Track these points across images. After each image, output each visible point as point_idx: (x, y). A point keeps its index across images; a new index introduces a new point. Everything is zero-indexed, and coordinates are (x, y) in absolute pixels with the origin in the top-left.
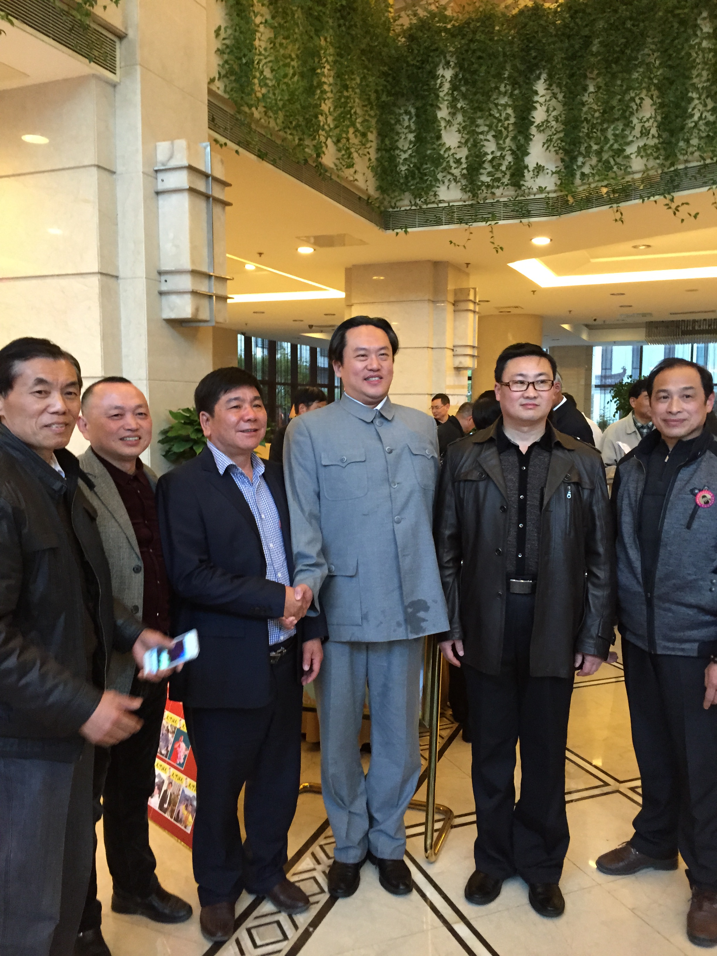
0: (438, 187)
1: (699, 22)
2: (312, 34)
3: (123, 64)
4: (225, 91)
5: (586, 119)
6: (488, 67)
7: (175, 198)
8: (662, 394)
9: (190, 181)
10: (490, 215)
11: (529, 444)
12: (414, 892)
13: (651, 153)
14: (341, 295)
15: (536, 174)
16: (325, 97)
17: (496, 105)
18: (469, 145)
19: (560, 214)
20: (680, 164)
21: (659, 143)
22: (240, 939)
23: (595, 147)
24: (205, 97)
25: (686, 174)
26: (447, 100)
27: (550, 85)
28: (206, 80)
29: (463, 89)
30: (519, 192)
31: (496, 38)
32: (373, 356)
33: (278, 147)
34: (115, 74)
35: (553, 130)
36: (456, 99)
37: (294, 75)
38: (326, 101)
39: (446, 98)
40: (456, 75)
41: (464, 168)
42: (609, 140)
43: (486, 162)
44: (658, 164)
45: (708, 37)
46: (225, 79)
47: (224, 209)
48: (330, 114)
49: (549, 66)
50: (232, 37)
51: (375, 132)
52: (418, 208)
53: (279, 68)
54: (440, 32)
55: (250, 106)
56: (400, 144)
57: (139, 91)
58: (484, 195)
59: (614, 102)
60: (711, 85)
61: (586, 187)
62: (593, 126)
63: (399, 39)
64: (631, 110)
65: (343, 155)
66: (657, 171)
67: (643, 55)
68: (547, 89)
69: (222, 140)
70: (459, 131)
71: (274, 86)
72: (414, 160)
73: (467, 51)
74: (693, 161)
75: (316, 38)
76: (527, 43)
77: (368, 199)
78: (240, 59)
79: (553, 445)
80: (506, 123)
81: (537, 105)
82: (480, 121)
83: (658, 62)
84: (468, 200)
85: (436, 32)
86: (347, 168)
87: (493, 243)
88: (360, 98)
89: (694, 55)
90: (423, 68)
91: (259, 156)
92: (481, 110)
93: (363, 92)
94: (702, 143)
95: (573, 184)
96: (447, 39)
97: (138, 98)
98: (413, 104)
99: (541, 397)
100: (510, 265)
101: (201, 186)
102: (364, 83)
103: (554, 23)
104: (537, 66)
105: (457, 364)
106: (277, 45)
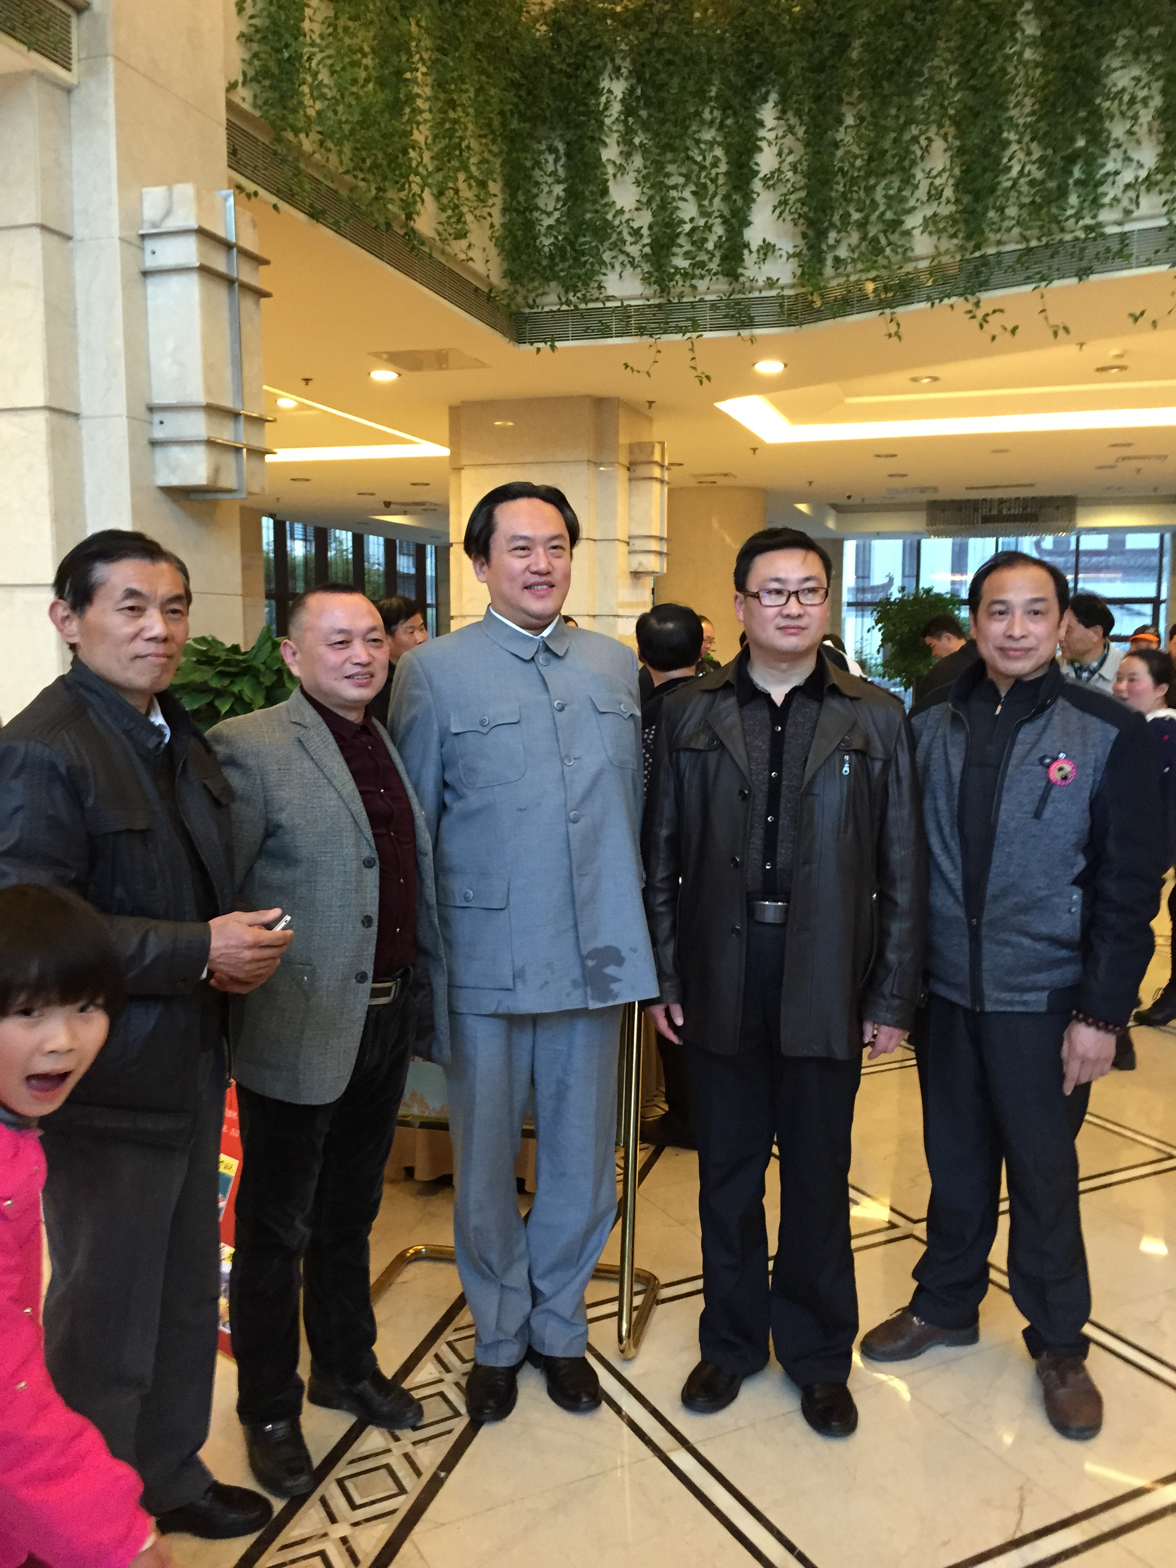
0: (605, 274)
1: (1019, 17)
2: (397, 13)
3: (83, 55)
4: (255, 106)
5: (841, 169)
6: (684, 78)
7: (175, 283)
8: (998, 607)
9: (201, 254)
10: (689, 323)
11: (786, 689)
12: (604, 1405)
13: (945, 228)
14: (445, 452)
15: (762, 257)
16: (419, 118)
17: (698, 142)
18: (654, 206)
19: (801, 324)
20: (988, 246)
21: (956, 212)
22: (327, 1497)
23: (856, 216)
24: (222, 114)
25: (999, 263)
26: (616, 131)
27: (784, 112)
28: (224, 85)
29: (644, 113)
30: (737, 286)
31: (695, 32)
32: (540, 550)
33: (341, 201)
34: (69, 70)
35: (789, 185)
36: (632, 130)
37: (367, 81)
38: (421, 127)
39: (615, 128)
40: (631, 91)
41: (647, 245)
42: (878, 205)
43: (682, 236)
44: (956, 245)
45: (1034, 43)
46: (255, 85)
47: (257, 303)
48: (428, 149)
49: (782, 81)
50: (265, 13)
51: (499, 180)
52: (572, 308)
53: (343, 69)
54: (605, 17)
55: (296, 131)
56: (541, 202)
57: (111, 101)
58: (679, 289)
59: (887, 144)
60: (1038, 121)
61: (842, 280)
62: (853, 181)
63: (538, 26)
64: (913, 157)
65: (449, 217)
66: (953, 257)
67: (932, 68)
68: (779, 118)
69: (251, 187)
70: (637, 183)
71: (334, 98)
72: (564, 229)
73: (648, 51)
74: (1010, 242)
75: (402, 20)
76: (746, 42)
77: (490, 291)
78: (279, 51)
79: (825, 691)
80: (714, 172)
81: (764, 144)
82: (670, 168)
83: (955, 81)
84: (654, 297)
85: (598, 19)
86: (455, 238)
87: (694, 368)
88: (476, 124)
89: (1011, 70)
90: (577, 77)
91: (312, 216)
92: (673, 149)
93: (479, 113)
94: (1025, 213)
95: (821, 274)
96: (615, 30)
97: (110, 114)
98: (561, 136)
99: (809, 615)
100: (719, 405)
101: (219, 263)
102: (481, 98)
103: (789, 11)
104: (761, 79)
105: (634, 567)
106: (340, 30)
